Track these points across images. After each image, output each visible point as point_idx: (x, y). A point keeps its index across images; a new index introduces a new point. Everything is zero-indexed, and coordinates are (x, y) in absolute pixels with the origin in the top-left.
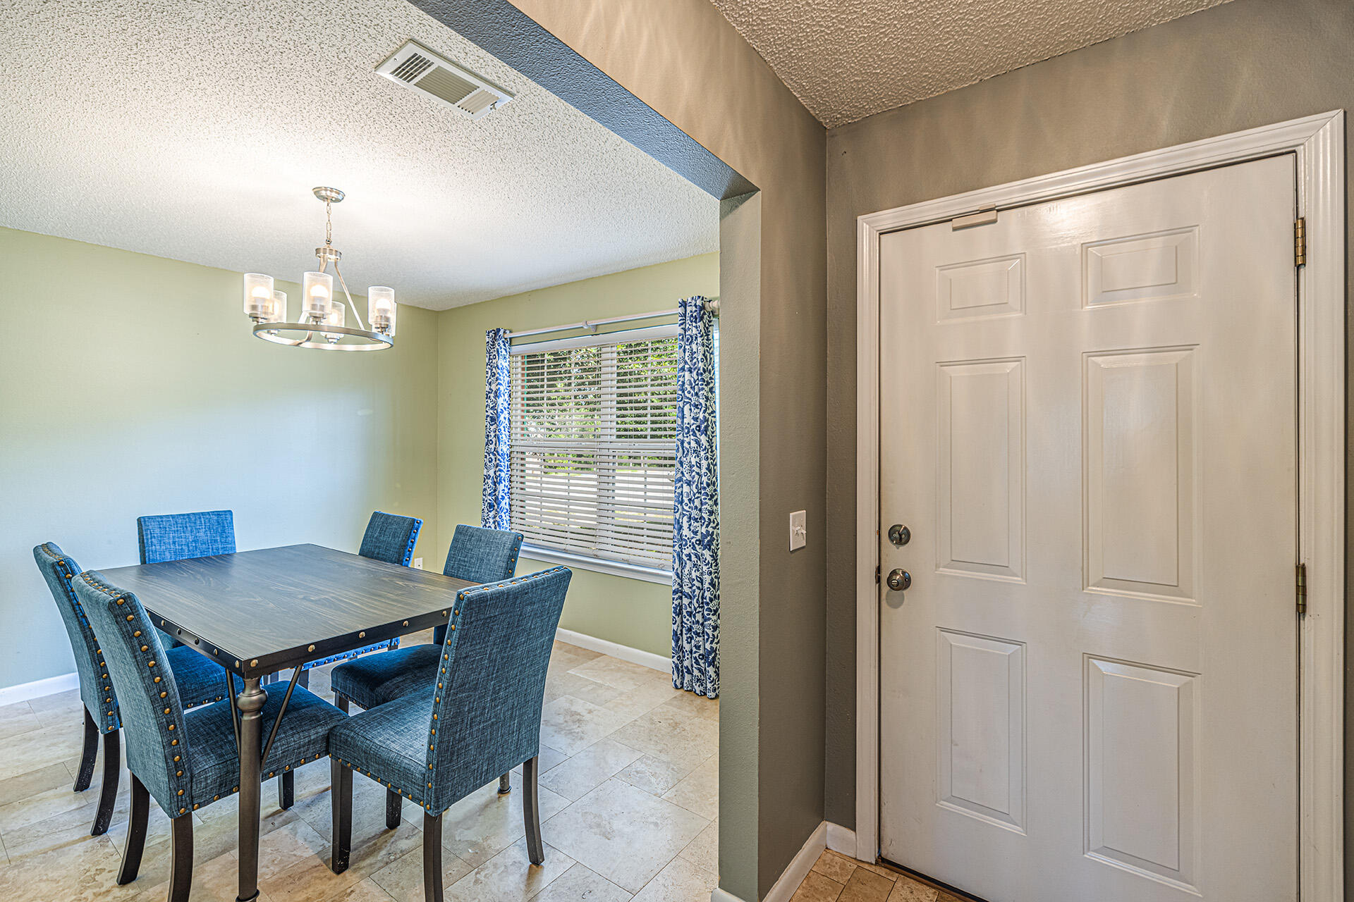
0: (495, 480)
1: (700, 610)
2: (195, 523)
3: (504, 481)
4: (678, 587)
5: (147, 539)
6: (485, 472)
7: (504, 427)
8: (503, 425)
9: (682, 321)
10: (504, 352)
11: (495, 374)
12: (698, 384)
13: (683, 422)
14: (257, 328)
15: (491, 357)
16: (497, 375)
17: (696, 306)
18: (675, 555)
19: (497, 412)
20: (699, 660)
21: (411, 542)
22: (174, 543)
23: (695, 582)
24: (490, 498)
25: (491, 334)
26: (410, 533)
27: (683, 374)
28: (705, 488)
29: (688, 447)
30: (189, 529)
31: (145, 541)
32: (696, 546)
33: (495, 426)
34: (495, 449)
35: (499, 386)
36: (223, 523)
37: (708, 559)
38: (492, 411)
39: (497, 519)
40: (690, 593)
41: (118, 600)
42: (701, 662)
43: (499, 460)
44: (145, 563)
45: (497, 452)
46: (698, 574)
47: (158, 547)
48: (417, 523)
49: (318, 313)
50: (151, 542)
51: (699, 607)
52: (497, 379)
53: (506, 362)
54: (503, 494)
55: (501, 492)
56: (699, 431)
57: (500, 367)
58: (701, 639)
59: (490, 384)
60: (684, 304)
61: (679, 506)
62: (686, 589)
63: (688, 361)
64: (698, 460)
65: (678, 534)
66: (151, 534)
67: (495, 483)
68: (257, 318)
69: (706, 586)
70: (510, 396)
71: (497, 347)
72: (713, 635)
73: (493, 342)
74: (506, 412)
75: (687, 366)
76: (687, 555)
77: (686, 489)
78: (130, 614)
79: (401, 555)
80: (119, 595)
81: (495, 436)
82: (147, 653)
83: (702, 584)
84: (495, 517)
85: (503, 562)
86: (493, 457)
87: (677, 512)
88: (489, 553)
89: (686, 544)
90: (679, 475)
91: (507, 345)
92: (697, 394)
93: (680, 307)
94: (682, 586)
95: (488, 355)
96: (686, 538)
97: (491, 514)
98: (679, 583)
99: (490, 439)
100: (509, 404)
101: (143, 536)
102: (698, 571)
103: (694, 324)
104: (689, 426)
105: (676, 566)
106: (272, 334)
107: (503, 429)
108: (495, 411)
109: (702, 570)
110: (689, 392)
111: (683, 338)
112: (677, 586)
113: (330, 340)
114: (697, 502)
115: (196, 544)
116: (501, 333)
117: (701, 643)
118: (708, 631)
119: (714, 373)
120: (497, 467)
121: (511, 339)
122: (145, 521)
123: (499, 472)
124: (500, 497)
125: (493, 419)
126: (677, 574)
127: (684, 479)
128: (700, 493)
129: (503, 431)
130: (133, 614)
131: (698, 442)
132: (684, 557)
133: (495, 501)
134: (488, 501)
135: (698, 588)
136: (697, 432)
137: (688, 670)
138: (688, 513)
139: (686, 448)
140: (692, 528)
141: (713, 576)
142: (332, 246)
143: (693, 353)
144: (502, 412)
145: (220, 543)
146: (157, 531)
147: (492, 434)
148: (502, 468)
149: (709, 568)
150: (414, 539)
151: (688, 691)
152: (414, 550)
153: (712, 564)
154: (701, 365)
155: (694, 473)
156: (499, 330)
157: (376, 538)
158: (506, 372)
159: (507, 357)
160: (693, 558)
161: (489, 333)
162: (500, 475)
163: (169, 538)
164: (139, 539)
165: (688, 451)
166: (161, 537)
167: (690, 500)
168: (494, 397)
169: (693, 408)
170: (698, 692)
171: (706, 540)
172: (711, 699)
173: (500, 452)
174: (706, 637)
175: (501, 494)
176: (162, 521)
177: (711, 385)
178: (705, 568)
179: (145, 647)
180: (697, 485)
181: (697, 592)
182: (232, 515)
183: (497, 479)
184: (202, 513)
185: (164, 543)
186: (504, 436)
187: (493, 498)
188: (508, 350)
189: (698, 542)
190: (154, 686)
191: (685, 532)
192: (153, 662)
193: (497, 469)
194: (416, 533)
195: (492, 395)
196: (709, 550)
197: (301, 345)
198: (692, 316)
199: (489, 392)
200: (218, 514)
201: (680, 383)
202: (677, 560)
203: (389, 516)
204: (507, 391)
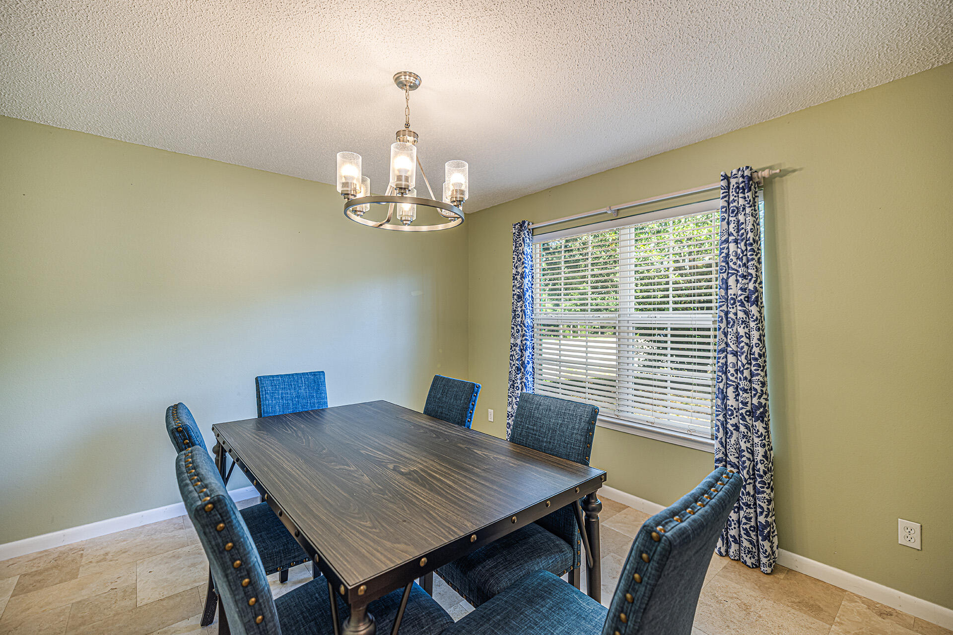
0: (522, 348)
1: (751, 481)
2: (298, 382)
3: (529, 348)
4: (723, 456)
5: (263, 395)
6: (512, 341)
7: (529, 303)
8: (528, 301)
9: (725, 194)
10: (528, 241)
11: (521, 259)
12: (746, 255)
13: (727, 293)
14: (348, 205)
15: (518, 245)
16: (523, 260)
17: (743, 176)
18: (719, 424)
19: (523, 291)
20: (751, 532)
21: (472, 404)
22: (282, 398)
23: (745, 453)
24: (518, 362)
25: (517, 226)
26: (471, 397)
27: (726, 245)
28: (756, 359)
29: (734, 317)
30: (293, 386)
31: (261, 396)
32: (746, 417)
33: (521, 302)
34: (521, 321)
35: (525, 269)
36: (318, 382)
37: (760, 431)
38: (519, 290)
39: (524, 380)
40: (736, 463)
41: (206, 505)
42: (753, 534)
43: (525, 331)
44: (261, 417)
45: (524, 324)
46: (749, 445)
47: (270, 402)
48: (477, 387)
49: (403, 183)
50: (266, 397)
51: (750, 478)
52: (523, 263)
53: (529, 249)
54: (529, 360)
55: (527, 357)
56: (748, 301)
57: (526, 252)
58: (752, 511)
59: (517, 268)
60: (726, 178)
61: (723, 376)
62: (732, 459)
63: (734, 233)
64: (746, 330)
65: (722, 403)
66: (265, 390)
67: (521, 350)
68: (348, 194)
69: (759, 458)
70: (533, 277)
71: (523, 236)
72: (768, 509)
73: (519, 233)
74: (530, 291)
75: (731, 238)
76: (733, 425)
77: (731, 359)
78: (220, 522)
79: (462, 417)
80: (208, 498)
81: (521, 311)
82: (240, 570)
83: (753, 456)
84: (522, 379)
85: (581, 435)
86: (520, 329)
87: (721, 382)
88: (561, 424)
89: (732, 414)
90: (723, 345)
91: (530, 235)
92: (744, 265)
93: (722, 180)
94: (726, 455)
95: (514, 244)
96: (733, 409)
97: (519, 376)
98: (723, 452)
99: (517, 313)
100: (532, 284)
101: (259, 392)
102: (749, 442)
103: (741, 195)
104: (735, 297)
105: (720, 434)
106: (358, 215)
107: (528, 305)
108: (522, 290)
109: (753, 442)
110: (735, 264)
111: (726, 210)
112: (720, 455)
113: (405, 222)
114: (746, 373)
115: (298, 399)
116: (526, 224)
117: (752, 515)
118: (762, 504)
119: (760, 244)
120: (523, 337)
121: (533, 229)
122: (261, 380)
123: (525, 341)
124: (526, 362)
125: (519, 297)
126: (721, 443)
127: (729, 349)
128: (750, 364)
129: (528, 307)
130: (223, 521)
131: (747, 313)
132: (729, 426)
133: (522, 365)
134: (516, 365)
135: (749, 459)
136: (745, 302)
137: (735, 539)
138: (734, 384)
139: (732, 319)
140: (740, 399)
141: (767, 448)
142: (411, 128)
143: (739, 223)
144: (527, 291)
145: (315, 399)
146: (270, 388)
147: (519, 309)
148: (528, 338)
149: (762, 440)
150: (475, 402)
151: (735, 560)
152: (474, 412)
153: (765, 436)
154: (750, 235)
155: (742, 344)
156: (524, 222)
157: (439, 399)
158: (530, 257)
159: (530, 245)
160: (742, 429)
161: (515, 225)
162: (526, 343)
163: (278, 395)
164: (257, 395)
165: (734, 322)
166: (272, 393)
167: (736, 371)
168: (521, 279)
169: (740, 279)
170: (749, 563)
171: (758, 412)
172: (767, 574)
173: (526, 324)
174: (759, 510)
175: (527, 359)
176: (274, 380)
177: (759, 255)
178: (756, 440)
179: (238, 562)
180: (746, 356)
181: (747, 463)
182: (324, 375)
183: (523, 347)
184: (302, 373)
185: (275, 398)
186: (528, 310)
187: (520, 362)
188: (531, 239)
189: (748, 413)
190: (249, 610)
191: (731, 402)
192: (247, 580)
193: (524, 338)
194: (476, 397)
195: (519, 277)
196: (762, 421)
197: (381, 227)
198: (738, 187)
199: (516, 275)
200: (314, 374)
201: (723, 255)
202: (721, 429)
203: (449, 380)
204: (531, 273)
